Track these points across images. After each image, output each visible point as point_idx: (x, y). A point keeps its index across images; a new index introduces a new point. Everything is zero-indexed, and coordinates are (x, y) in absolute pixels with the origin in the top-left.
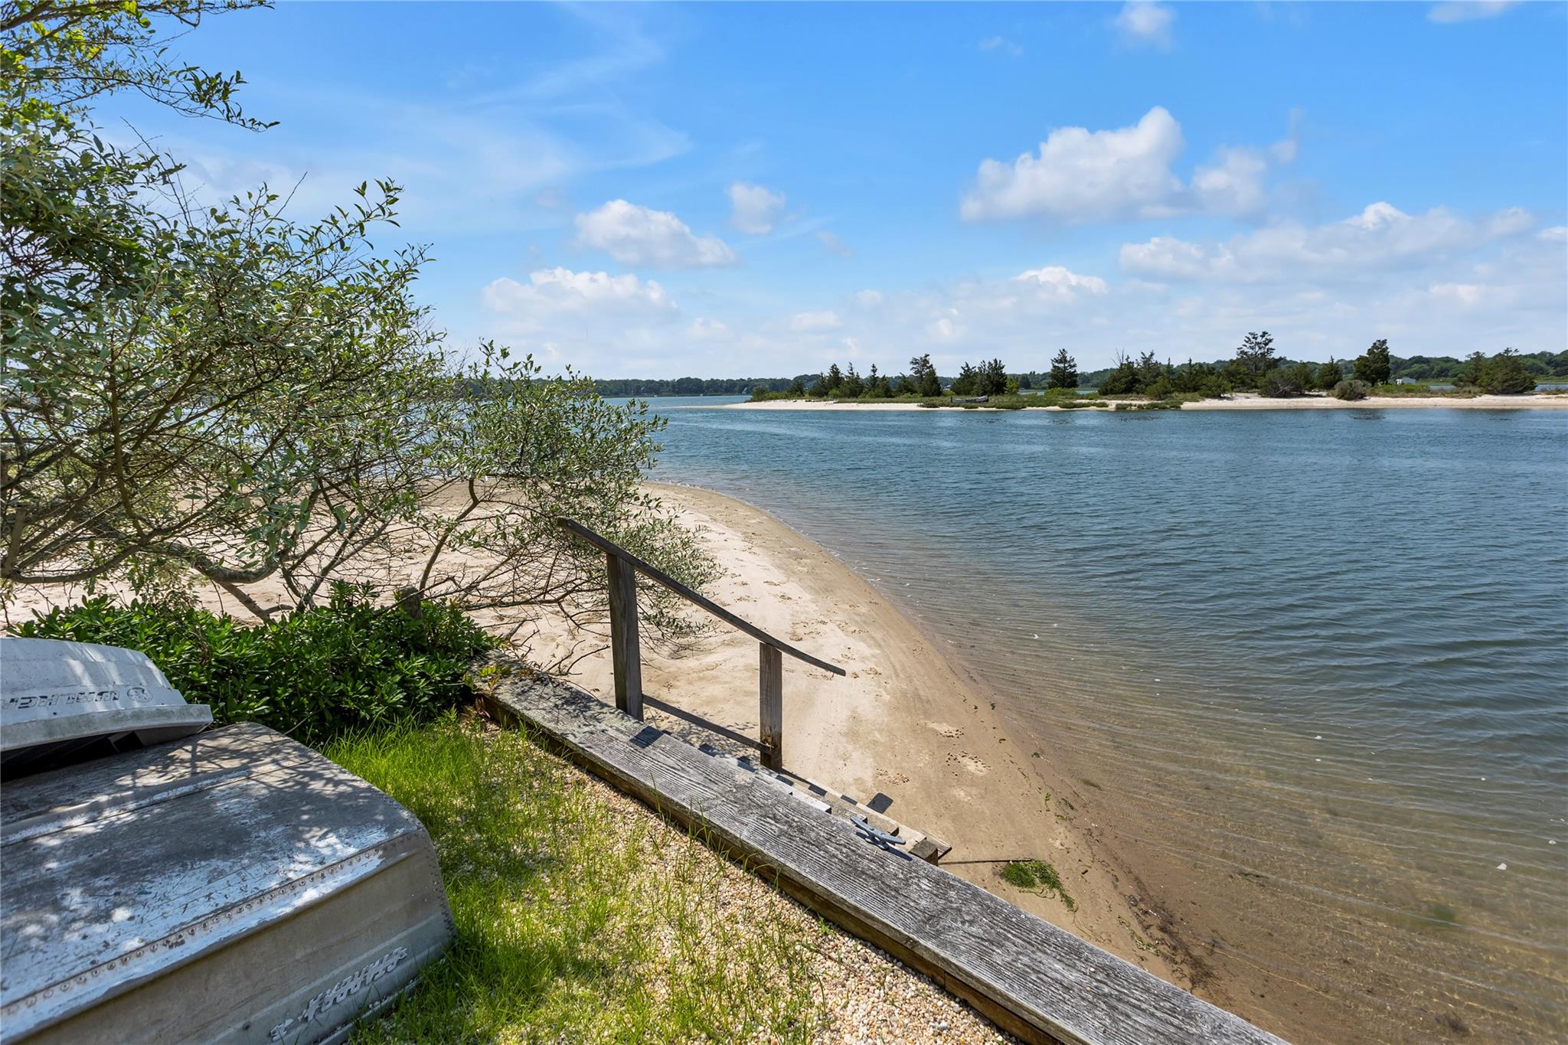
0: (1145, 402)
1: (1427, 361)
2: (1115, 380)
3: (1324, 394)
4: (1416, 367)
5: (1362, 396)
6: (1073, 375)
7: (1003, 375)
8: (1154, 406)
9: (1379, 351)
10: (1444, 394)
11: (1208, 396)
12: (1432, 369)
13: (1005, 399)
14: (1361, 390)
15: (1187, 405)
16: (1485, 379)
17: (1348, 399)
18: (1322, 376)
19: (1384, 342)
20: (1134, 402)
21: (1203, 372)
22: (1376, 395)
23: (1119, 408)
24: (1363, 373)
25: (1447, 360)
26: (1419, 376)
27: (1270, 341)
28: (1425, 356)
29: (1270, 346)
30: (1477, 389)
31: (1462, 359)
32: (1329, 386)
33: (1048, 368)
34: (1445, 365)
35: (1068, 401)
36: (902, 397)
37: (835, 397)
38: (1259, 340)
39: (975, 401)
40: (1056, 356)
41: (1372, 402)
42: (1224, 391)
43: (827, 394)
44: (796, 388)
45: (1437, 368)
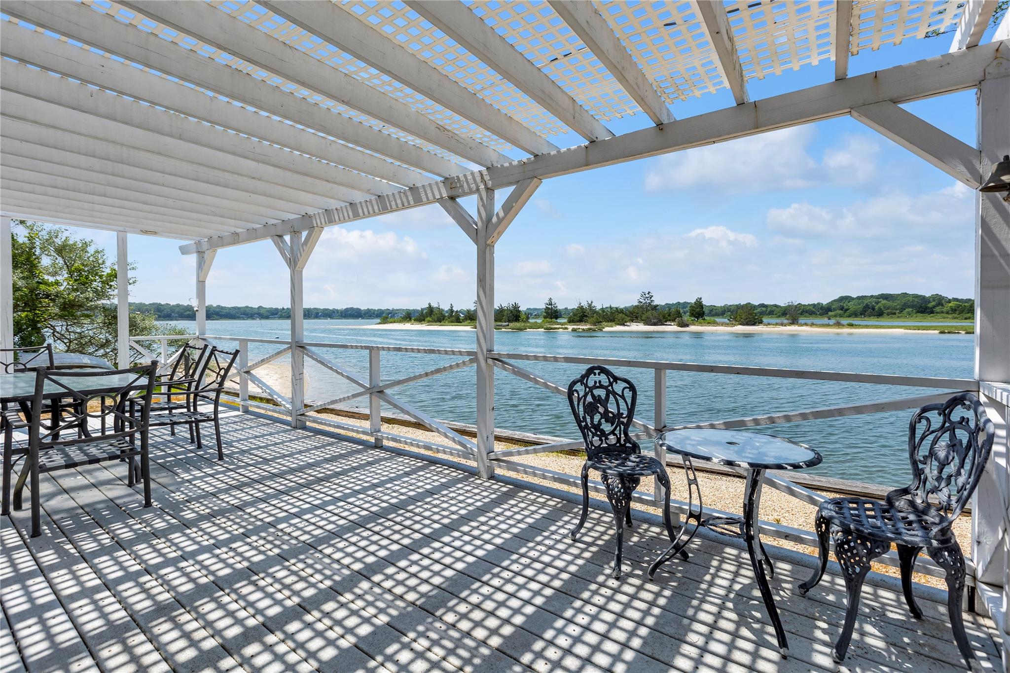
0: (588, 327)
2: (574, 315)
3: (671, 323)
5: (687, 326)
6: (556, 311)
7: (519, 311)
8: (590, 329)
9: (698, 301)
10: (723, 324)
11: (618, 324)
13: (517, 325)
14: (688, 322)
15: (607, 329)
16: (738, 318)
17: (681, 327)
19: (701, 299)
20: (581, 327)
21: (618, 311)
22: (695, 325)
23: (574, 330)
24: (691, 312)
27: (653, 296)
29: (652, 299)
32: (674, 320)
33: (543, 306)
35: (549, 326)
36: (466, 323)
37: (429, 322)
38: (647, 296)
39: (501, 325)
40: (547, 302)
41: (693, 328)
42: (626, 322)
43: (424, 320)
44: (408, 316)
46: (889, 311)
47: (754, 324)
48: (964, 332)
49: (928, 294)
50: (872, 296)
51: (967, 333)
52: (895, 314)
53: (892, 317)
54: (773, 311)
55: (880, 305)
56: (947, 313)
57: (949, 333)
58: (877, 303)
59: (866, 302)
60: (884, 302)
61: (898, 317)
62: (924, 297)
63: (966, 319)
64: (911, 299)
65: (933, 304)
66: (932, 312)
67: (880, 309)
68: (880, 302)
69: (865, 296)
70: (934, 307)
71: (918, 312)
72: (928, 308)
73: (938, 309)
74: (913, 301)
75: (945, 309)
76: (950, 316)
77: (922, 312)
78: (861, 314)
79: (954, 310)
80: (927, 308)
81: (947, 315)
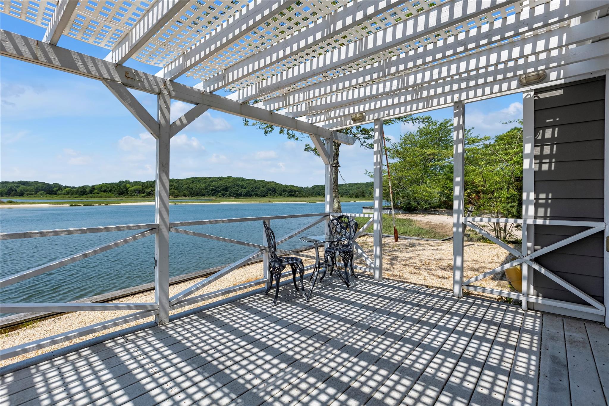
46: (28, 192)
48: (82, 205)
49: (51, 183)
50: (13, 182)
51: (84, 205)
52: (32, 194)
53: (30, 197)
55: (20, 188)
56: (64, 194)
57: (75, 205)
58: (17, 187)
59: (9, 186)
60: (23, 186)
61: (35, 197)
62: (49, 184)
63: (75, 198)
64: (41, 185)
65: (56, 189)
66: (56, 194)
67: (21, 191)
68: (19, 186)
69: (8, 182)
70: (57, 190)
71: (47, 193)
72: (54, 191)
73: (59, 192)
74: (42, 187)
75: (63, 192)
76: (67, 196)
77: (50, 194)
78: (6, 194)
79: (68, 193)
80: (52, 191)
81: (65, 196)
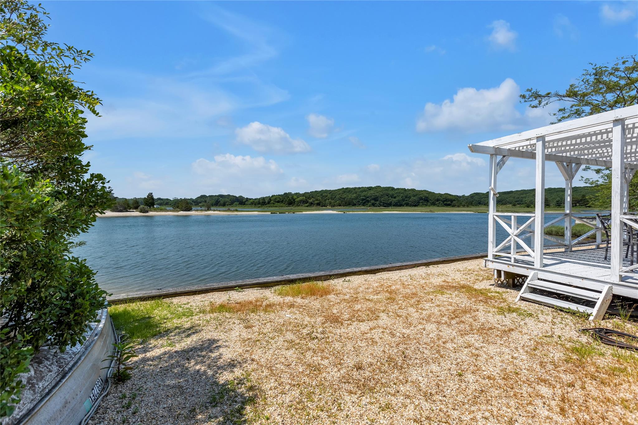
1: (162, 199)
3: (135, 211)
4: (159, 201)
5: (147, 212)
9: (150, 196)
10: (171, 211)
12: (164, 202)
14: (147, 209)
16: (180, 206)
17: (143, 212)
18: (133, 204)
19: (152, 193)
22: (152, 211)
24: (146, 204)
25: (167, 199)
26: (160, 204)
27: (112, 190)
28: (161, 198)
30: (179, 209)
31: (172, 199)
32: (136, 208)
34: (167, 201)
41: (151, 213)
45: (165, 202)
47: (189, 211)
54: (168, 203)
77: (241, 204)
79: (252, 203)
80: (243, 202)
